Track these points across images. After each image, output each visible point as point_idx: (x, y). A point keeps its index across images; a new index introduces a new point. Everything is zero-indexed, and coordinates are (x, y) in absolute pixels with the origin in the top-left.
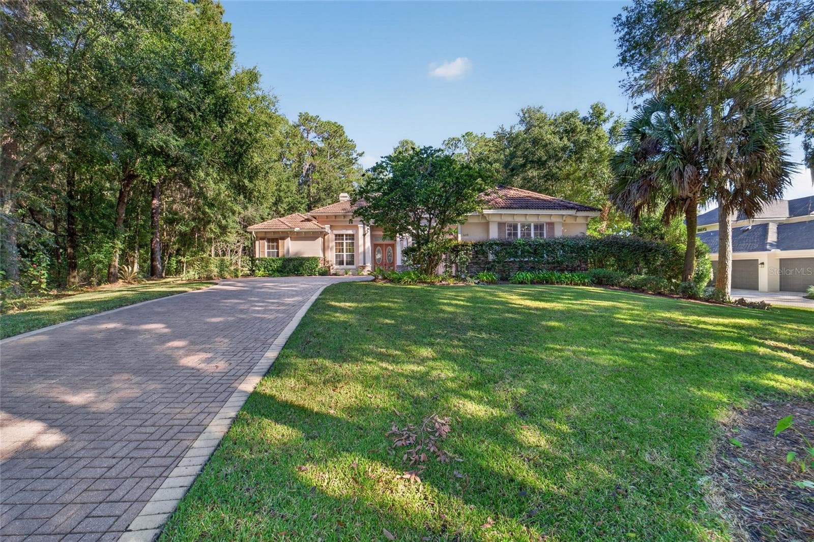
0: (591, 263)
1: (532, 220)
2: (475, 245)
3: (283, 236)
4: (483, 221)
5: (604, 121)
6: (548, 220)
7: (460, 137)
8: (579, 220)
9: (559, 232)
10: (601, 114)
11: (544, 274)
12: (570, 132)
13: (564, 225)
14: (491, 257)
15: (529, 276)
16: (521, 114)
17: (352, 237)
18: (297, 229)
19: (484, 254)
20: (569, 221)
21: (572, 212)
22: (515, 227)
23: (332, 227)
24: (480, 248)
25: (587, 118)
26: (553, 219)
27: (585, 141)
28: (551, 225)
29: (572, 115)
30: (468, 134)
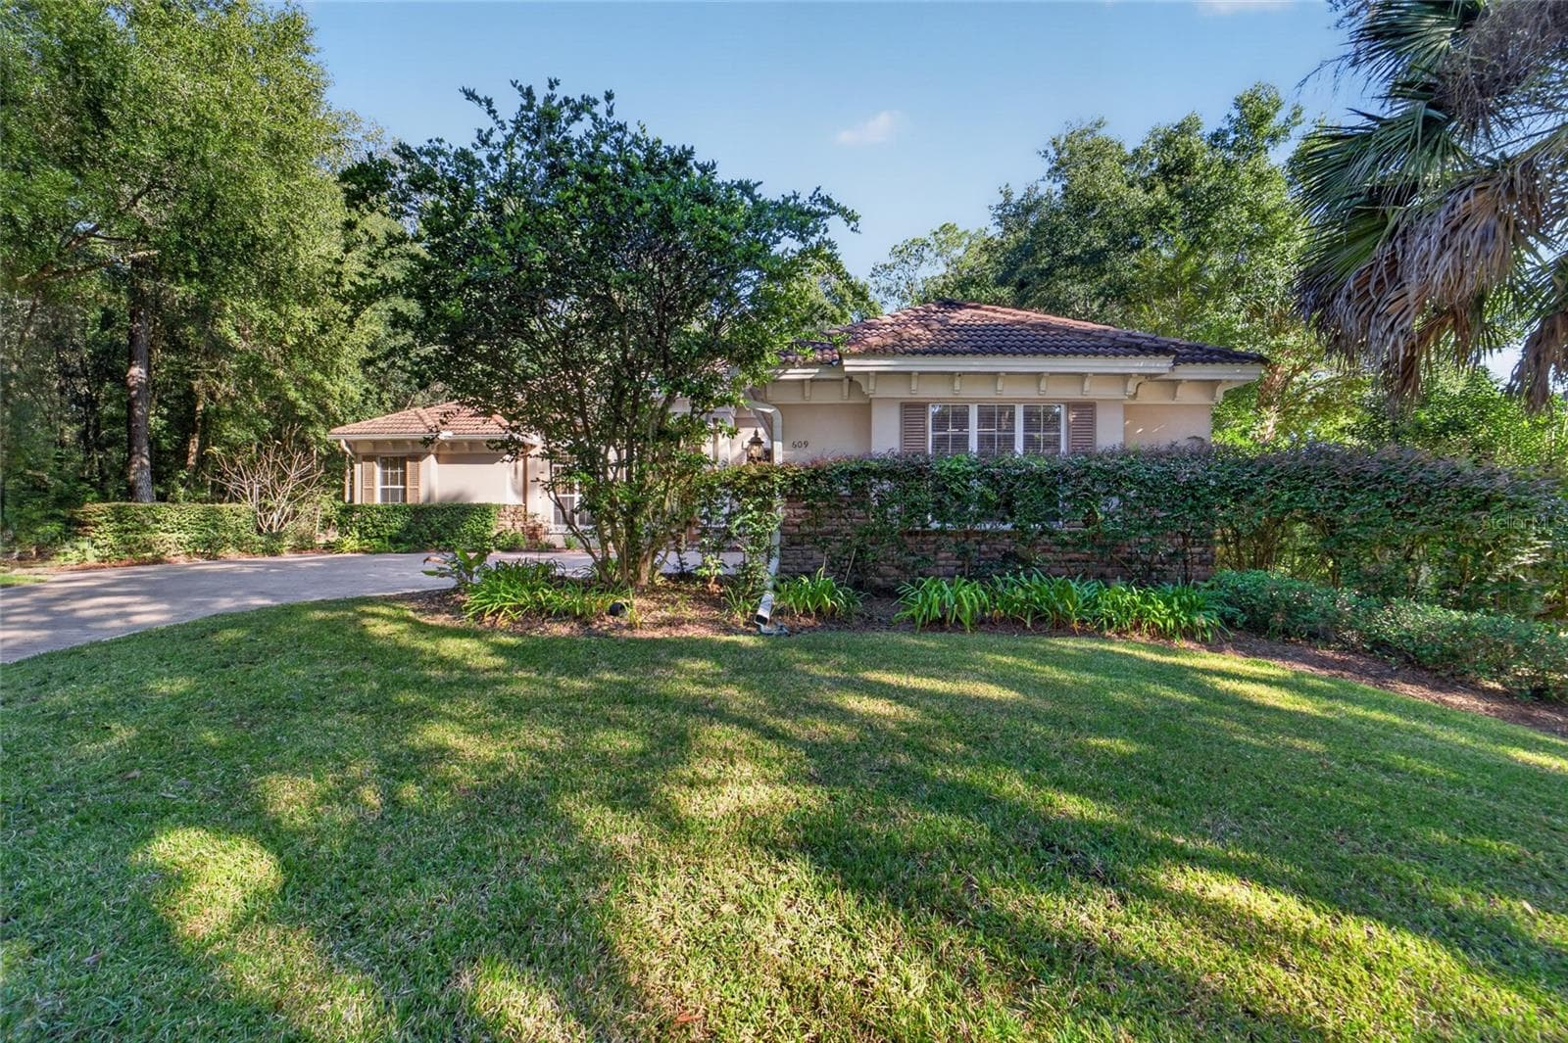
0: (1225, 541)
1: (1019, 394)
3: (416, 451)
4: (855, 400)
5: (1274, 137)
6: (1072, 393)
7: (925, 235)
8: (1187, 396)
9: (1110, 434)
10: (1264, 117)
12: (1175, 170)
13: (1130, 410)
16: (1052, 153)
18: (449, 436)
20: (1150, 395)
21: (1161, 365)
22: (961, 419)
25: (1225, 133)
26: (1091, 391)
28: (1085, 410)
29: (1183, 129)
30: (946, 229)
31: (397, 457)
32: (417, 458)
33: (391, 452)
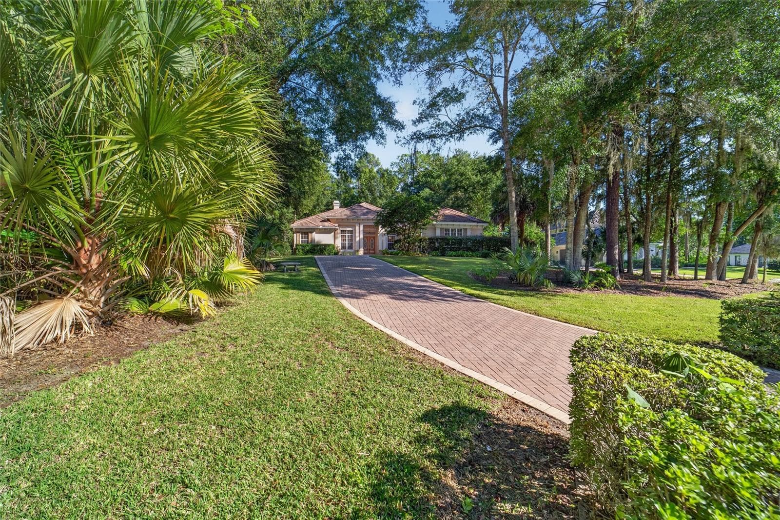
1: (457, 228)
2: (429, 239)
3: (312, 230)
4: (433, 227)
6: (464, 227)
8: (479, 228)
9: (469, 234)
11: (461, 252)
13: (471, 229)
14: (437, 245)
15: (454, 253)
17: (351, 232)
18: (321, 227)
19: (434, 243)
20: (474, 228)
21: (475, 224)
22: (448, 231)
23: (339, 226)
24: (432, 240)
26: (468, 227)
27: (489, 179)
28: (466, 230)
31: (306, 232)
32: (312, 233)
33: (305, 231)
